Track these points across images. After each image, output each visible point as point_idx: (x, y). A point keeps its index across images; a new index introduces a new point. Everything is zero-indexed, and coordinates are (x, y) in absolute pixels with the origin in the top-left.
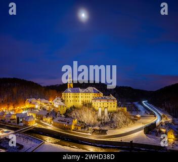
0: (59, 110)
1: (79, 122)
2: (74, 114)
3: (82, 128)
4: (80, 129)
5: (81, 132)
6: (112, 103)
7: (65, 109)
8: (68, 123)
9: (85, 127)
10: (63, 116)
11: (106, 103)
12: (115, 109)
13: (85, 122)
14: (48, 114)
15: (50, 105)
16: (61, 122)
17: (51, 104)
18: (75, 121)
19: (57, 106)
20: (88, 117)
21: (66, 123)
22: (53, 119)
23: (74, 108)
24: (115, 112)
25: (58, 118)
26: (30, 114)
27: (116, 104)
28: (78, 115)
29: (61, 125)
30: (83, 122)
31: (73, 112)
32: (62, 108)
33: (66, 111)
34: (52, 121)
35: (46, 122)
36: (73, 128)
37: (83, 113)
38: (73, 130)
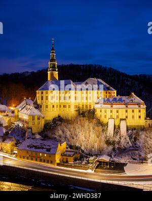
0: (30, 125)
1: (71, 147)
2: (60, 132)
3: (75, 160)
4: (71, 162)
6: (136, 111)
7: (43, 122)
8: (49, 150)
9: (81, 158)
10: (38, 136)
11: (125, 110)
12: (142, 122)
13: (83, 148)
14: (7, 133)
15: (10, 114)
16: (33, 149)
17: (13, 112)
18: (63, 147)
19: (25, 117)
20: (87, 137)
21: (44, 150)
22: (16, 144)
23: (59, 120)
24: (143, 129)
25: (28, 142)
27: (143, 113)
28: (68, 133)
30: (77, 148)
31: (59, 128)
32: (36, 121)
33: (45, 125)
34: (15, 148)
36: (58, 161)
37: (78, 130)
38: (58, 164)
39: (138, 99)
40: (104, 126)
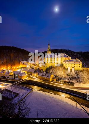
0: (42, 68)
1: (55, 76)
2: (52, 71)
3: (57, 80)
4: (55, 81)
5: (56, 83)
6: (78, 64)
7: (46, 68)
8: (48, 77)
9: (58, 80)
10: (45, 72)
11: (74, 64)
12: (81, 68)
13: (59, 76)
14: (35, 71)
15: (36, 65)
16: (43, 76)
17: (37, 64)
18: (52, 76)
19: (41, 66)
20: (60, 73)
21: (47, 77)
22: (38, 74)
23: (51, 67)
24: (81, 71)
25: (41, 74)
26: (23, 72)
27: (81, 65)
28: (54, 72)
29: (43, 78)
30: (57, 76)
31: (51, 70)
32: (44, 67)
33: (47, 69)
34: (38, 76)
35: (34, 76)
36: (51, 80)
37: (57, 71)
38: (51, 81)
39: (79, 60)
40: (66, 69)
